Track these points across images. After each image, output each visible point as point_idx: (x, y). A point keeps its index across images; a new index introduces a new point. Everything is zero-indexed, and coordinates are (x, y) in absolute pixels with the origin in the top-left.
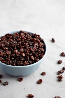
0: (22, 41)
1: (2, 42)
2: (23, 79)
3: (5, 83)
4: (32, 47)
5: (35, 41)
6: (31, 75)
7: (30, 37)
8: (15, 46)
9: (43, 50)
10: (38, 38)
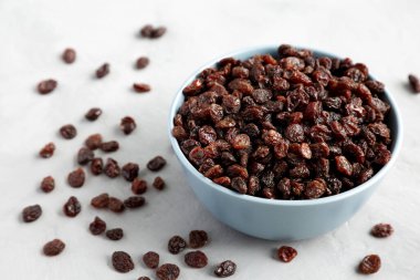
0: (295, 93)
1: (206, 93)
2: (295, 251)
3: (222, 266)
4: (337, 117)
5: (349, 93)
6: (329, 235)
7: (324, 75)
8: (265, 115)
9: (384, 130)
10: (360, 77)
